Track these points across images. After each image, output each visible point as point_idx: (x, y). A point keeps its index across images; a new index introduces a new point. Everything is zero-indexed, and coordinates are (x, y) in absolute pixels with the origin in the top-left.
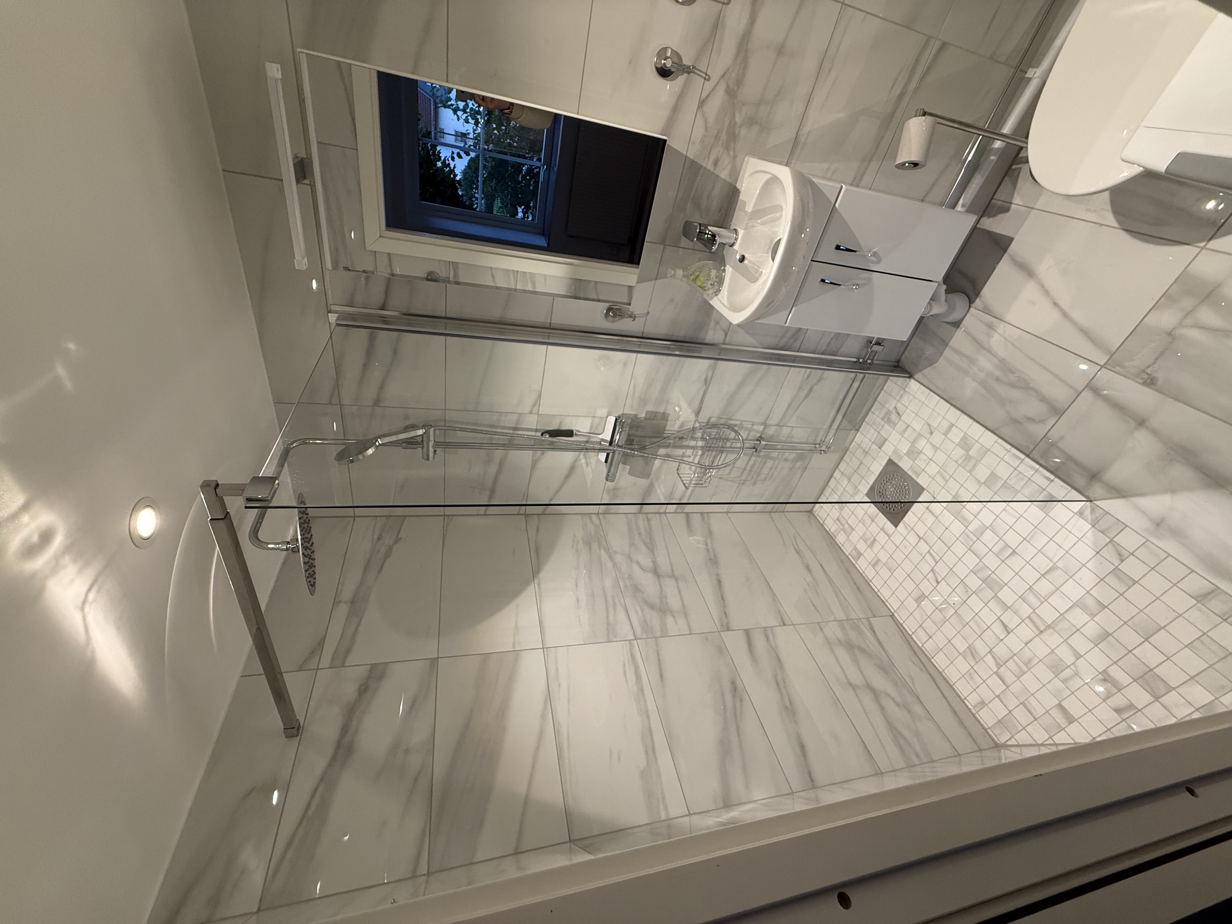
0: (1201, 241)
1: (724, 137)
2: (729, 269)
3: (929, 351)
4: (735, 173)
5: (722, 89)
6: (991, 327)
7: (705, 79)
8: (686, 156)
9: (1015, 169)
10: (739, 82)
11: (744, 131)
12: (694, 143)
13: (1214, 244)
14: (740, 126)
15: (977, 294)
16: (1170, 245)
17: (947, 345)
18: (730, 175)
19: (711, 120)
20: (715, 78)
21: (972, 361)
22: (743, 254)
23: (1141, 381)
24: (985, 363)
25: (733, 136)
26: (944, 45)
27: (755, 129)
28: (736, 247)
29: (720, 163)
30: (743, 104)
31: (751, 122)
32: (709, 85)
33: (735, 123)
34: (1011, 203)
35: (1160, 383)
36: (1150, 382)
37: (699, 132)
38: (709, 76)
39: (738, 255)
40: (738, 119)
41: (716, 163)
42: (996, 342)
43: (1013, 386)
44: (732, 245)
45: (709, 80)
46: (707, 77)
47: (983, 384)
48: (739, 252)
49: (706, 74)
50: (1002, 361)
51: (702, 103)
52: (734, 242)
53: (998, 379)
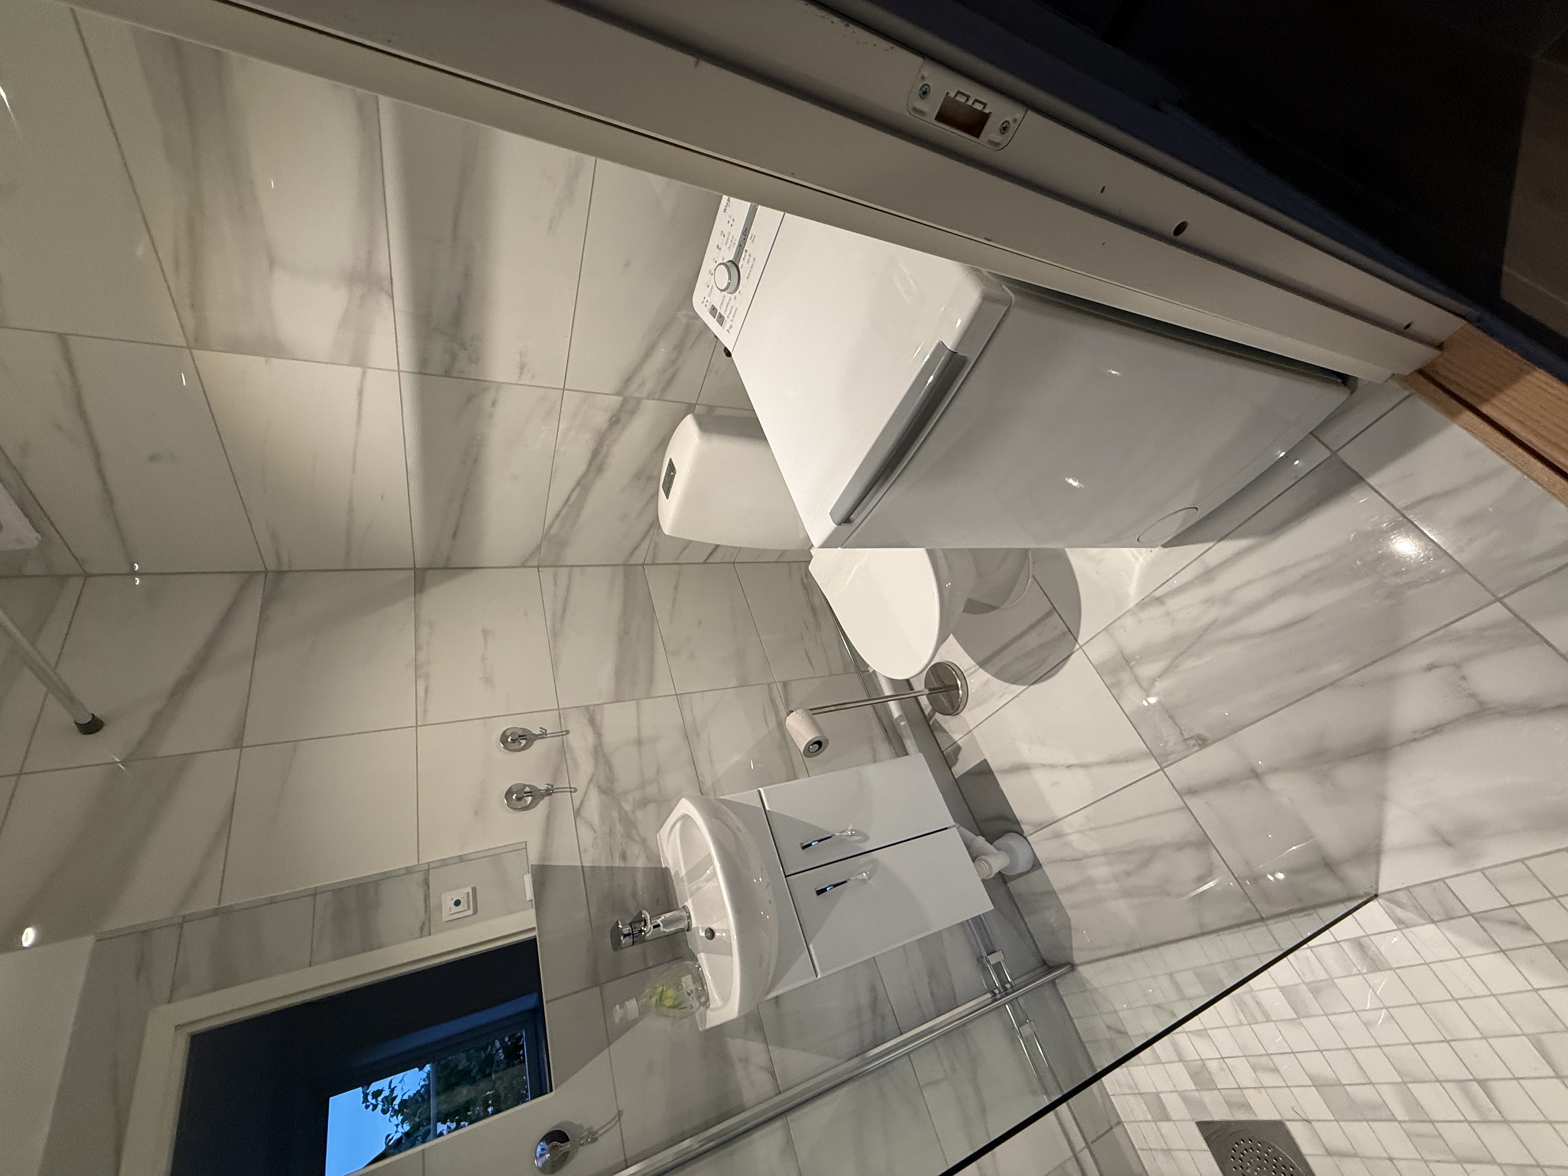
0: (1074, 646)
1: (619, 828)
2: (702, 957)
3: (1051, 917)
4: (654, 855)
5: (594, 794)
6: (1059, 835)
7: (571, 792)
8: (582, 867)
9: (933, 723)
10: (611, 780)
11: (640, 814)
12: (585, 850)
13: (1082, 640)
14: (633, 813)
15: (1017, 823)
16: (1064, 665)
17: (1055, 892)
18: (649, 859)
19: (596, 821)
20: (581, 787)
21: (1089, 882)
22: (707, 926)
23: (1197, 748)
24: (1100, 871)
25: (628, 823)
26: (785, 684)
27: (652, 808)
28: (694, 924)
29: (629, 854)
30: (626, 793)
31: (644, 803)
32: (577, 797)
33: (626, 813)
34: (956, 742)
35: (1207, 735)
36: (1202, 742)
37: (586, 836)
38: (573, 788)
39: (700, 931)
40: (627, 807)
41: (624, 857)
42: (1080, 843)
43: (1145, 864)
44: (689, 929)
45: (576, 790)
46: (572, 790)
47: (1127, 893)
48: (700, 926)
49: (571, 788)
50: (1106, 853)
51: (577, 813)
52: (689, 922)
53: (1128, 874)
